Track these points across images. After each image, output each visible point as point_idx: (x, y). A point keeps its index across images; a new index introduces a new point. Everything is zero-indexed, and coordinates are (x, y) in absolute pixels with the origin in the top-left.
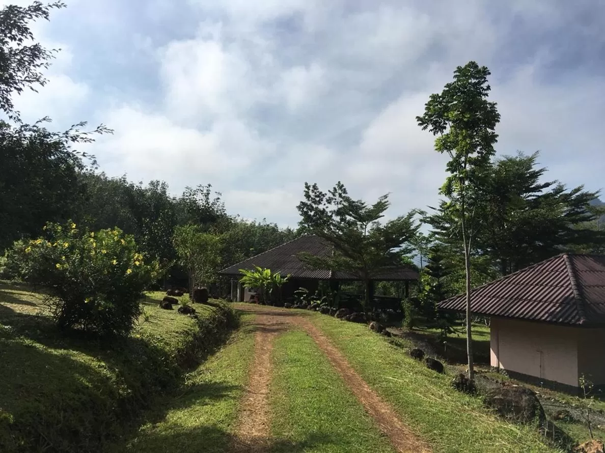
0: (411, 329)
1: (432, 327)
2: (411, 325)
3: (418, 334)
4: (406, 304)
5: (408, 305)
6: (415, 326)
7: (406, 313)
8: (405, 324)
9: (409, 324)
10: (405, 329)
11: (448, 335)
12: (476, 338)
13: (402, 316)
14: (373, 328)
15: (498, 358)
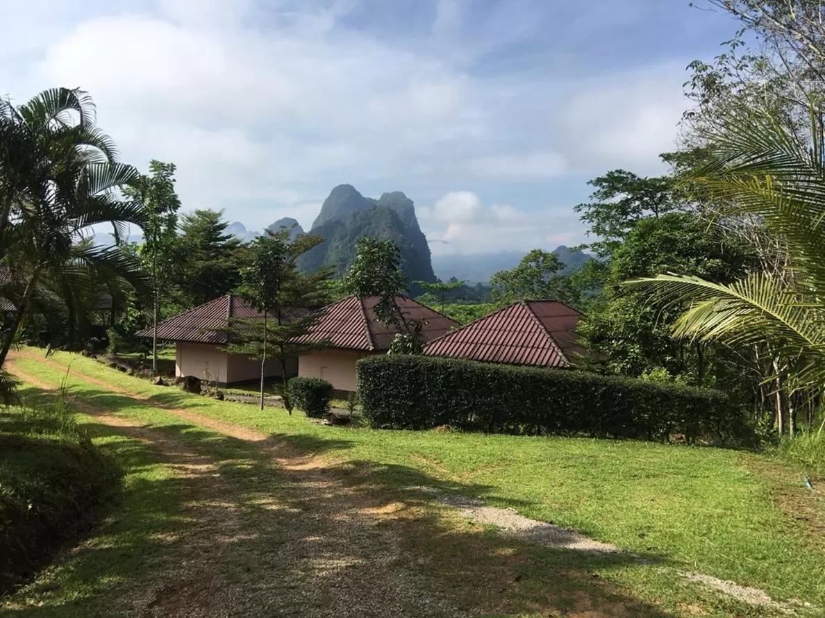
0: (115, 354)
1: (134, 352)
2: (115, 351)
3: (122, 359)
4: (110, 333)
5: (113, 333)
6: (118, 352)
7: (111, 341)
8: (110, 351)
9: (113, 351)
10: (110, 355)
11: (147, 357)
12: (160, 357)
13: (106, 343)
14: (83, 354)
15: (181, 370)
